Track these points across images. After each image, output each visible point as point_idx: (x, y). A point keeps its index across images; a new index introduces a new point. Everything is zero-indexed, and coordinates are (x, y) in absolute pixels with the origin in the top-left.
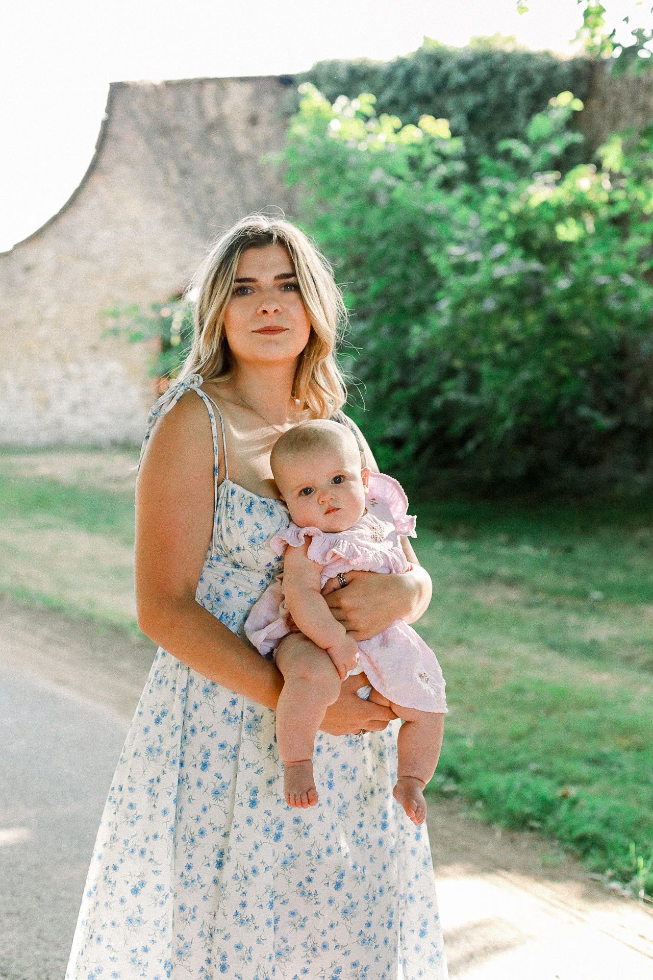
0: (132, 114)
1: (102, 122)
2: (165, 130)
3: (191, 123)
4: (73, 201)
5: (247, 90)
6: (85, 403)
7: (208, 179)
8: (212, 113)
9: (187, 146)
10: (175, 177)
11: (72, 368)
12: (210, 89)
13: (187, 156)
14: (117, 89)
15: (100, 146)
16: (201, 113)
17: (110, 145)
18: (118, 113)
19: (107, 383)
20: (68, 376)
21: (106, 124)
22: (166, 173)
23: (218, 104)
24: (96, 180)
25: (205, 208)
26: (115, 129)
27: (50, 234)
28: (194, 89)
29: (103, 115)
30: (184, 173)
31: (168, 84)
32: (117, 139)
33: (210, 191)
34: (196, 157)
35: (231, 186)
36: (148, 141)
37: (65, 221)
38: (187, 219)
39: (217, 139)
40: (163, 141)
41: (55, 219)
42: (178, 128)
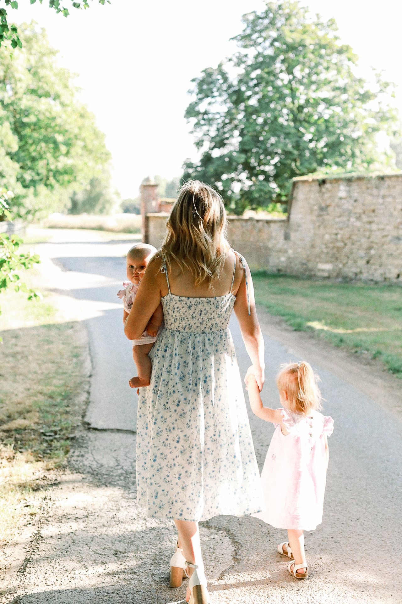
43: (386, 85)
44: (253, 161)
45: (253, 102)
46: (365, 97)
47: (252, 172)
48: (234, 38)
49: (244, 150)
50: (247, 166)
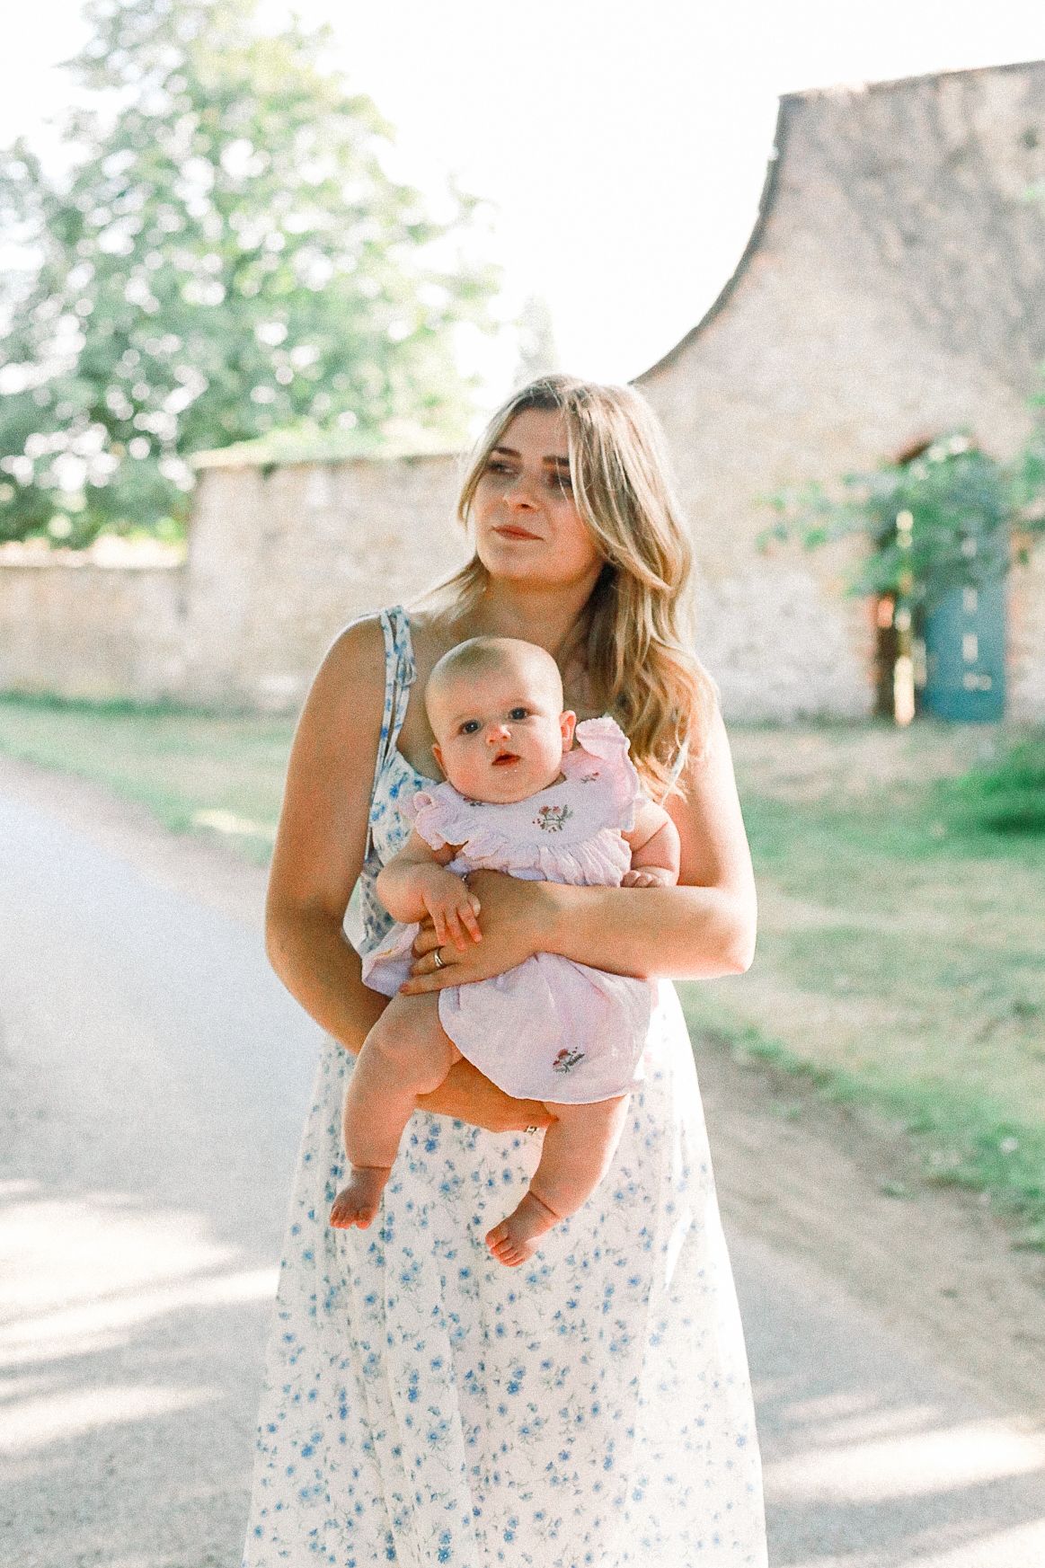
0: (819, 146)
1: (770, 162)
2: (875, 169)
3: (921, 153)
4: (723, 302)
5: (1017, 86)
6: (751, 648)
7: (951, 248)
8: (956, 132)
9: (915, 193)
10: (896, 251)
11: (730, 588)
12: (952, 90)
13: (915, 210)
14: (791, 106)
15: (767, 206)
16: (938, 134)
17: (784, 201)
18: (796, 146)
19: (788, 612)
20: (722, 603)
21: (775, 168)
22: (880, 242)
23: (967, 114)
24: (761, 262)
25: (948, 300)
26: (792, 174)
27: (687, 362)
28: (925, 92)
29: (770, 152)
30: (910, 240)
31: (875, 90)
32: (796, 191)
33: (958, 269)
34: (932, 211)
35: (992, 258)
36: (848, 191)
37: (712, 336)
38: (919, 321)
39: (966, 178)
40: (873, 189)
41: (694, 335)
42: (899, 164)
43: (471, 203)
44: (116, 402)
45: (116, 241)
46: (417, 233)
47: (118, 431)
48: (68, 64)
49: (92, 373)
50: (99, 414)
